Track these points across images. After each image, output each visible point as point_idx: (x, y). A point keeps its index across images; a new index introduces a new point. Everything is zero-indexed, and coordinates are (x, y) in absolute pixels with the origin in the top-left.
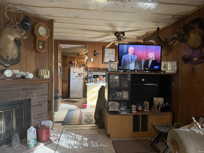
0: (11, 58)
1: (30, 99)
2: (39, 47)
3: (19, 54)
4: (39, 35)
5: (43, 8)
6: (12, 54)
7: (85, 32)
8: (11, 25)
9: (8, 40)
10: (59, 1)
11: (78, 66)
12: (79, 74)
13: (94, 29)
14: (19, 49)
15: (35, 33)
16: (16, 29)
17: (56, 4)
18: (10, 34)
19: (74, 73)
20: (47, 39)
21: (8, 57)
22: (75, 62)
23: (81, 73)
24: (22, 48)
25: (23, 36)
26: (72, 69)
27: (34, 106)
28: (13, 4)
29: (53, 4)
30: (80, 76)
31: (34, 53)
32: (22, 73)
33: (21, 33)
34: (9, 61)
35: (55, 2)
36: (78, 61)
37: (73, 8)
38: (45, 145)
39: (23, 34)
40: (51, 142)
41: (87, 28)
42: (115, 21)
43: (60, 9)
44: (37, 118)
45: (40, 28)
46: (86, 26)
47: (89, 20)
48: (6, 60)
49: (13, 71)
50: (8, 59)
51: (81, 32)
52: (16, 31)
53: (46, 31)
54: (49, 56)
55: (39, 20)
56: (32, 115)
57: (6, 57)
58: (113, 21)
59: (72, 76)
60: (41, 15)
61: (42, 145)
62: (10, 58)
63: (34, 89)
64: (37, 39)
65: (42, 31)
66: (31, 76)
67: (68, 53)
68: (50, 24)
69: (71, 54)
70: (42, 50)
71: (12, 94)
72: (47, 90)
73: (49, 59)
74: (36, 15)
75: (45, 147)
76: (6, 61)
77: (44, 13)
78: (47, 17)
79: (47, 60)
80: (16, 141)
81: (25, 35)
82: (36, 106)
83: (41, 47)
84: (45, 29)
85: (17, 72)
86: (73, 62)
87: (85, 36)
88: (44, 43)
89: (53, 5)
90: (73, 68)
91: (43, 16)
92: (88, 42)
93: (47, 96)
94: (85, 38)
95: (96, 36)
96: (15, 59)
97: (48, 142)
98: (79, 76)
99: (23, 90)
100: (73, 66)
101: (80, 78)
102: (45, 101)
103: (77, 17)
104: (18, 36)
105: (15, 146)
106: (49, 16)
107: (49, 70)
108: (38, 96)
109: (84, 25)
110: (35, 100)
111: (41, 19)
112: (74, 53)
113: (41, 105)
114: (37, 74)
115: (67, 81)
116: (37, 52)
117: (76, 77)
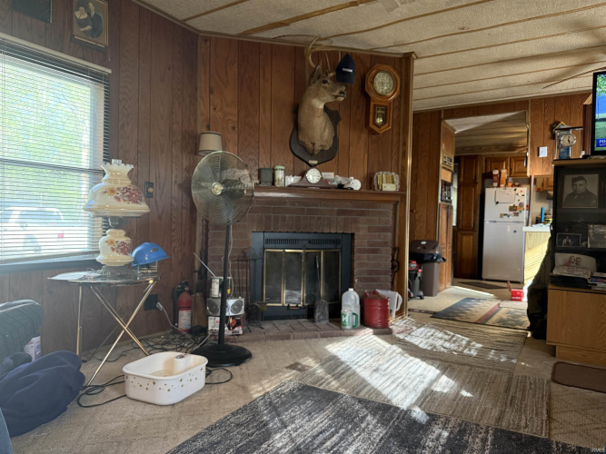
0: (320, 148)
1: (353, 235)
2: (374, 121)
3: (336, 139)
4: (376, 92)
5: (380, 30)
6: (322, 137)
7: (507, 69)
8: (318, 78)
9: (313, 108)
10: (406, 3)
11: (510, 184)
12: (513, 208)
13: (529, 53)
14: (335, 130)
15: (366, 90)
16: (326, 85)
17: (403, 11)
18: (317, 96)
19: (497, 203)
20: (394, 99)
21: (314, 144)
22: (500, 173)
23: (521, 205)
24: (341, 126)
25: (336, 97)
26: (489, 192)
27: (360, 251)
28: (326, 39)
29: (396, 15)
30: (517, 214)
31: (364, 136)
32: (340, 179)
33: (334, 91)
34: (316, 153)
35: (398, 7)
36: (511, 169)
37: (445, 8)
38: (375, 334)
39: (337, 93)
40: (390, 332)
41: (507, 56)
42: (585, 8)
43: (416, 20)
44: (366, 280)
45: (377, 76)
46: (501, 47)
47: (501, 29)
48: (311, 152)
49: (323, 174)
50: (314, 150)
51: (494, 71)
52: (325, 88)
53: (392, 82)
54: (398, 141)
55: (378, 60)
56: (355, 270)
57: (311, 146)
58: (579, 10)
59: (491, 212)
60: (382, 48)
61: (369, 331)
62: (318, 148)
63: (362, 213)
64: (372, 103)
65: (383, 84)
66: (356, 185)
67: (480, 148)
68: (402, 65)
69: (489, 148)
70: (382, 128)
71: (319, 218)
72: (391, 219)
73: (399, 147)
74: (371, 50)
75: (375, 338)
76: (312, 155)
77: (385, 40)
78: (395, 50)
79: (395, 150)
80: (322, 314)
81: (341, 92)
82: (365, 251)
83: (379, 121)
84: (389, 78)
85: (330, 175)
86: (496, 172)
87: (511, 80)
88: (386, 109)
89: (399, 17)
90: (495, 189)
91: (384, 50)
92: (532, 101)
93: (389, 235)
94: (515, 89)
95: (548, 74)
96: (327, 151)
97: (384, 330)
98: (512, 212)
99: (340, 213)
100: (495, 184)
101: (516, 218)
102: (385, 244)
103: (463, 31)
104: (329, 99)
105: (319, 321)
106: (398, 45)
107: (397, 173)
108: (370, 229)
109: (494, 48)
110: (362, 238)
111: (384, 57)
112: (497, 146)
113: (375, 251)
114: (369, 182)
115: (473, 230)
116: (372, 132)
117: (502, 216)
